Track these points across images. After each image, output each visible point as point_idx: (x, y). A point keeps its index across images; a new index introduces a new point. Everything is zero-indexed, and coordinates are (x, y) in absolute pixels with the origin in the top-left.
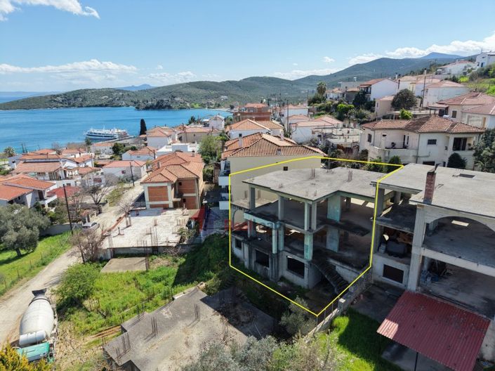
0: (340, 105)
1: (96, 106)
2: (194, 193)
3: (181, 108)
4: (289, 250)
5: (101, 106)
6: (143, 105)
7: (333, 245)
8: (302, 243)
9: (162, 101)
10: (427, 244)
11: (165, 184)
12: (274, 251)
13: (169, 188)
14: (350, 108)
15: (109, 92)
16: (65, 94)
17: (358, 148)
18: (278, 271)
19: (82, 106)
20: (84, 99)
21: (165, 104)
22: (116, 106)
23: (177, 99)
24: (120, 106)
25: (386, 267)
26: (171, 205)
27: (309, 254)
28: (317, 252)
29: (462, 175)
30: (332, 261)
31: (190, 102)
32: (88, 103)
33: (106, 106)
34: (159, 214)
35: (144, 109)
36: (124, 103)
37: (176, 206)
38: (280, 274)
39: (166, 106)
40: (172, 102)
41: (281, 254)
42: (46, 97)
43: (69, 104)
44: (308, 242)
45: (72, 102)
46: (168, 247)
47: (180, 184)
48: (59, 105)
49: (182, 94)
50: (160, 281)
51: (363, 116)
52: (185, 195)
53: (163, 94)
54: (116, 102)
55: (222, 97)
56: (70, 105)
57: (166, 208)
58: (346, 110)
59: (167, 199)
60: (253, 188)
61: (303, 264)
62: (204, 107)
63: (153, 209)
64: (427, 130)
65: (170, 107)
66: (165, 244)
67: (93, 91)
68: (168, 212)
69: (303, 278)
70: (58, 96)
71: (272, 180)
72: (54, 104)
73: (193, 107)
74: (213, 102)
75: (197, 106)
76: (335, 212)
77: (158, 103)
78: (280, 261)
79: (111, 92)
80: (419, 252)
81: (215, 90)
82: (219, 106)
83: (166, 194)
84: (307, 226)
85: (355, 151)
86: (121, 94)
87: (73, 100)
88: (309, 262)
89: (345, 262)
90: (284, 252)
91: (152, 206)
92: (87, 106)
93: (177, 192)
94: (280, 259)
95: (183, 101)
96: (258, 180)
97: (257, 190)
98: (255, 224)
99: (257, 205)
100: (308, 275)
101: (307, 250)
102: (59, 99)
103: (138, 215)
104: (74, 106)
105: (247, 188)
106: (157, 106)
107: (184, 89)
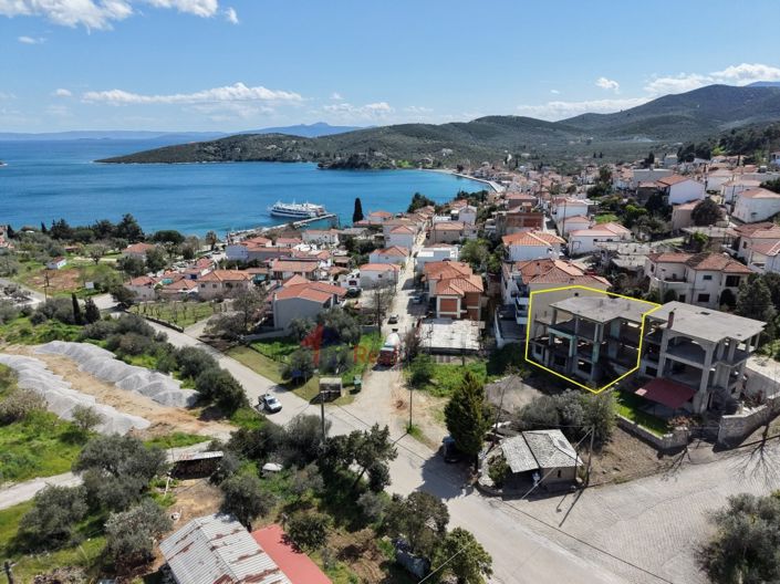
0: (629, 206)
1: (260, 160)
2: (477, 306)
3: (383, 168)
4: (580, 355)
5: (267, 160)
6: (328, 162)
7: (613, 354)
8: (591, 352)
9: (357, 156)
10: (668, 351)
11: (457, 298)
12: (570, 355)
13: (459, 300)
14: (642, 213)
15: (277, 138)
16: (218, 142)
17: (643, 272)
18: (571, 369)
19: (240, 161)
20: (244, 149)
21: (359, 162)
22: (289, 161)
23: (378, 154)
24: (294, 161)
25: (648, 368)
26: (459, 316)
27: (595, 358)
28: (600, 358)
29: (703, 313)
30: (611, 363)
31: (397, 158)
32: (249, 155)
33: (274, 160)
34: (450, 323)
36: (299, 157)
37: (463, 317)
38: (573, 371)
39: (362, 164)
40: (370, 159)
41: (575, 358)
42: (193, 145)
43: (224, 156)
44: (596, 350)
45: (228, 154)
47: (466, 297)
48: (211, 157)
49: (383, 145)
51: (655, 226)
53: (355, 144)
54: (288, 155)
55: (444, 150)
56: (225, 159)
57: (454, 318)
58: (636, 215)
59: (456, 311)
60: (556, 310)
61: (591, 365)
62: (418, 167)
63: (445, 319)
64: (703, 267)
65: (367, 166)
66: (470, 348)
67: (256, 137)
68: (459, 322)
69: (590, 374)
70: (209, 144)
71: (571, 305)
72: (204, 155)
73: (400, 167)
74: (430, 158)
75: (406, 164)
76: (616, 331)
77: (350, 159)
78: (573, 363)
79: (280, 139)
80: (664, 355)
81: (433, 138)
82: (439, 165)
83: (457, 306)
84: (597, 339)
85: (639, 276)
86: (294, 142)
87: (230, 150)
88: (595, 364)
89: (619, 364)
90: (577, 357)
91: (442, 316)
92: (250, 160)
93: (463, 305)
95: (385, 156)
96: (560, 305)
97: (559, 313)
98: (554, 336)
99: (557, 322)
100: (594, 372)
101: (594, 355)
102: (211, 148)
104: (230, 159)
105: (551, 309)
106: (348, 163)
107: (386, 138)
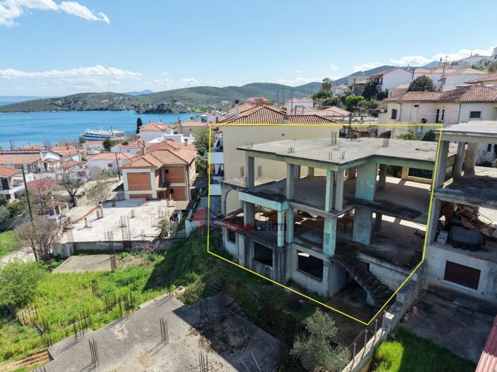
0: (348, 97)
1: (96, 110)
2: (183, 182)
3: (182, 113)
4: (300, 242)
5: (101, 109)
6: (143, 109)
7: (362, 236)
9: (163, 105)
11: (148, 170)
12: (280, 243)
13: (153, 174)
14: (360, 99)
15: (110, 96)
16: (65, 98)
17: (376, 131)
18: (285, 271)
19: (82, 110)
20: (85, 103)
21: (165, 108)
22: (116, 110)
23: (178, 103)
24: (121, 110)
25: (449, 264)
26: (155, 196)
27: (330, 247)
30: (364, 257)
31: (191, 106)
32: (88, 107)
33: (107, 109)
34: (139, 205)
35: (144, 113)
36: (124, 107)
37: (161, 196)
38: (288, 276)
39: (167, 110)
40: (173, 107)
41: (289, 247)
42: (46, 100)
43: (69, 107)
44: (330, 229)
45: (72, 105)
46: (143, 242)
47: (167, 171)
48: (59, 108)
49: (183, 99)
50: (127, 284)
51: (375, 106)
52: (172, 185)
54: (116, 106)
55: (224, 101)
56: (70, 109)
57: (148, 198)
58: (355, 102)
59: (150, 188)
60: (252, 156)
61: (322, 261)
62: (205, 112)
63: (134, 200)
64: (470, 99)
65: (170, 111)
66: (140, 239)
67: (94, 95)
68: (151, 203)
69: (322, 281)
70: (58, 99)
71: (277, 147)
72: (54, 107)
73: (193, 111)
74: (214, 106)
75: (198, 110)
76: (366, 188)
77: (159, 107)
78: (288, 258)
81: (216, 94)
83: (149, 182)
86: (121, 98)
88: (330, 258)
89: (382, 258)
90: (294, 245)
91: (132, 197)
92: (87, 110)
93: (163, 181)
94: (288, 253)
95: (184, 106)
96: (258, 147)
99: (257, 183)
100: (329, 277)
101: (328, 241)
102: (59, 102)
103: (114, 206)
104: (74, 109)
105: (243, 156)
106: (157, 109)
107: (186, 95)
